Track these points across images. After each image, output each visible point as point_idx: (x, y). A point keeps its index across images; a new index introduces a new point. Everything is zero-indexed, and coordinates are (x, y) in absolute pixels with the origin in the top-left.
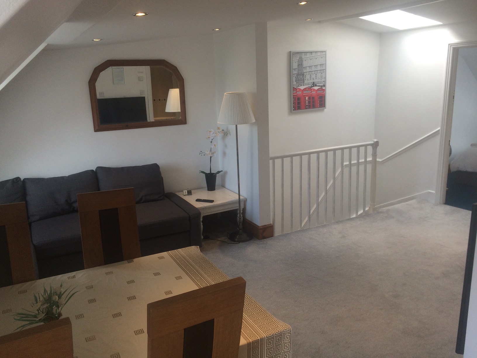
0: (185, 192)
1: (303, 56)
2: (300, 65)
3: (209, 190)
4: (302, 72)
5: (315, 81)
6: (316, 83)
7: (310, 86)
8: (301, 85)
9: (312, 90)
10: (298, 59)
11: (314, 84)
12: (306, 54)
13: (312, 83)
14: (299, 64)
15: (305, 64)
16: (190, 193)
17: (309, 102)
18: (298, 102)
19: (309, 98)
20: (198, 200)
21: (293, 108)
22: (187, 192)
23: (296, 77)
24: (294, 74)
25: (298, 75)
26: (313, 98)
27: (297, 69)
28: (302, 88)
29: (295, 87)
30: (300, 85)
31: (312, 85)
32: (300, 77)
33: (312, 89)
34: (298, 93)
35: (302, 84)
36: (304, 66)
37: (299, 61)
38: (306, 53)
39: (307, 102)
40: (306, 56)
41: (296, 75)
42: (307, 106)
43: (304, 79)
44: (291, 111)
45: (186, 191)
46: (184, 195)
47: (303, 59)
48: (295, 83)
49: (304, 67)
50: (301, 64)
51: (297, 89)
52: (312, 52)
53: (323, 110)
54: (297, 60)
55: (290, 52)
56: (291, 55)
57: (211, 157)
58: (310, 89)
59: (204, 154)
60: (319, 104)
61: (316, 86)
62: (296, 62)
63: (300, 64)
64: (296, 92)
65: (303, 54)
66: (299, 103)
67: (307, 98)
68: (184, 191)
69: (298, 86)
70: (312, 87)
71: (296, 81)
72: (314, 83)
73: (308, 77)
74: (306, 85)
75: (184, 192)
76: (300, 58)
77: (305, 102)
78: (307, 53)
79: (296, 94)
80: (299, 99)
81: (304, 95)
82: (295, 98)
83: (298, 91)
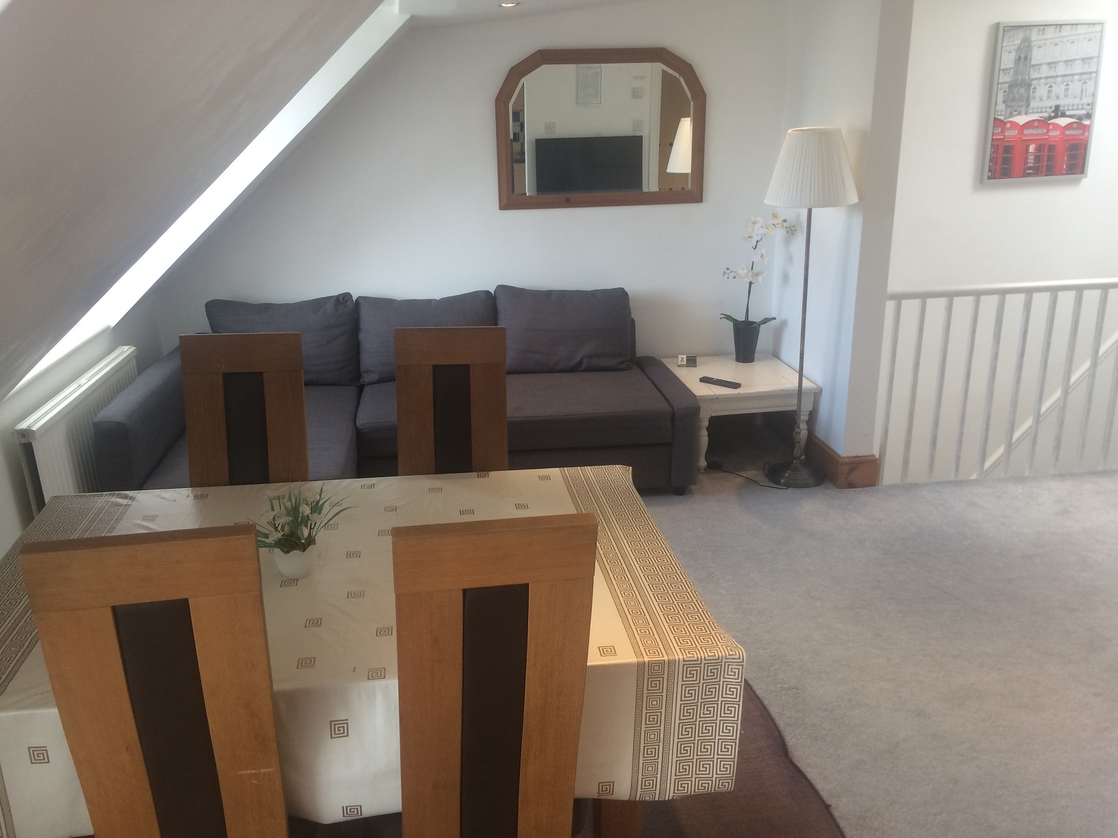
0: (682, 358)
1: (1034, 36)
2: (1022, 60)
3: (738, 360)
4: (1027, 78)
5: (1062, 102)
6: (1066, 108)
7: (1046, 115)
8: (1020, 114)
9: (1051, 127)
10: (1019, 42)
11: (1058, 112)
12: (1044, 29)
13: (1053, 108)
14: (1020, 58)
15: (1037, 56)
16: (692, 362)
17: (1037, 158)
18: (1004, 158)
19: (1039, 149)
20: (705, 380)
21: (986, 174)
22: (685, 360)
23: (1005, 91)
24: (1003, 83)
25: (1013, 85)
26: (1051, 148)
27: (1012, 70)
28: (1021, 120)
29: (1002, 118)
30: (1016, 113)
31: (1053, 114)
32: (1020, 90)
33: (1049, 124)
34: (1007, 133)
35: (1023, 110)
36: (1033, 63)
37: (1019, 49)
38: (1043, 27)
39: (1030, 157)
40: (1043, 34)
41: (1007, 85)
42: (1030, 168)
43: (1028, 96)
44: (981, 182)
45: (685, 357)
46: (679, 366)
47: (1033, 44)
48: (1001, 107)
49: (1034, 66)
50: (1026, 58)
51: (1005, 123)
52: (1061, 25)
53: (1077, 181)
54: (1016, 47)
55: (998, 25)
56: (998, 33)
57: (751, 283)
58: (1043, 123)
59: (734, 274)
60: (1067, 166)
61: (1064, 115)
62: (1010, 52)
63: (1023, 58)
64: (1003, 132)
65: (1035, 30)
66: (1006, 161)
67: (1032, 148)
68: (680, 357)
69: (1011, 115)
70: (1050, 118)
71: (1004, 102)
72: (1057, 107)
73: (1042, 91)
74: (1033, 113)
75: (680, 359)
76: (1024, 41)
77: (1026, 158)
78: (1046, 27)
79: (1002, 137)
80: (1008, 149)
81: (1024, 138)
82: (998, 145)
83: (1009, 129)
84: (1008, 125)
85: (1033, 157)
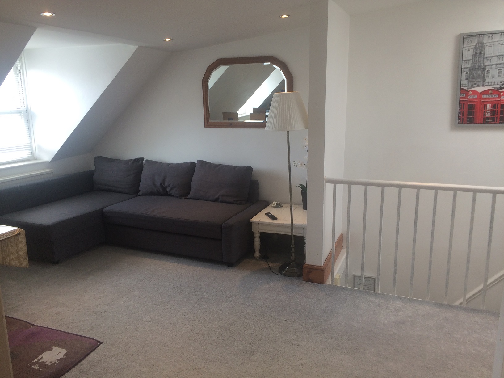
1: (486, 40)
2: (478, 55)
3: (304, 208)
4: (482, 65)
7: (498, 86)
8: (478, 86)
9: (502, 94)
10: (475, 44)
12: (492, 36)
14: (476, 53)
15: (488, 52)
17: (493, 113)
18: (469, 111)
19: (494, 106)
20: (267, 214)
21: (457, 120)
22: (276, 204)
23: (467, 73)
24: (464, 68)
25: (471, 69)
26: (502, 106)
27: (471, 61)
28: (480, 89)
29: (466, 88)
30: (476, 85)
31: (503, 86)
32: (478, 72)
33: (501, 92)
34: (469, 97)
35: (481, 83)
36: (486, 56)
37: (475, 48)
38: (492, 34)
39: (487, 112)
40: (492, 39)
41: (468, 69)
42: (488, 118)
43: (484, 76)
44: (455, 125)
47: (485, 45)
48: (464, 82)
49: (486, 58)
50: (480, 53)
51: (468, 92)
54: (473, 47)
56: (460, 40)
58: (496, 91)
62: (469, 50)
64: (467, 96)
65: (486, 36)
66: (471, 113)
67: (488, 106)
69: (472, 86)
70: (501, 88)
71: (467, 79)
73: (494, 72)
74: (488, 85)
75: (273, 204)
76: (478, 43)
77: (485, 112)
78: (494, 35)
79: (467, 99)
80: (471, 106)
81: (482, 100)
82: (464, 104)
83: (470, 95)
84: (471, 93)
85: (490, 112)
